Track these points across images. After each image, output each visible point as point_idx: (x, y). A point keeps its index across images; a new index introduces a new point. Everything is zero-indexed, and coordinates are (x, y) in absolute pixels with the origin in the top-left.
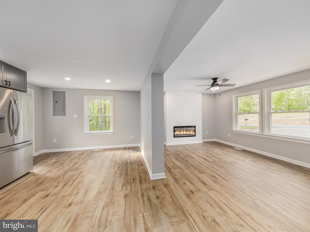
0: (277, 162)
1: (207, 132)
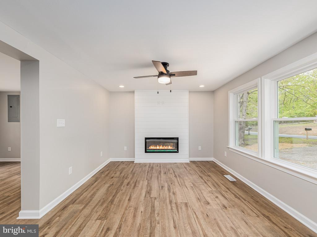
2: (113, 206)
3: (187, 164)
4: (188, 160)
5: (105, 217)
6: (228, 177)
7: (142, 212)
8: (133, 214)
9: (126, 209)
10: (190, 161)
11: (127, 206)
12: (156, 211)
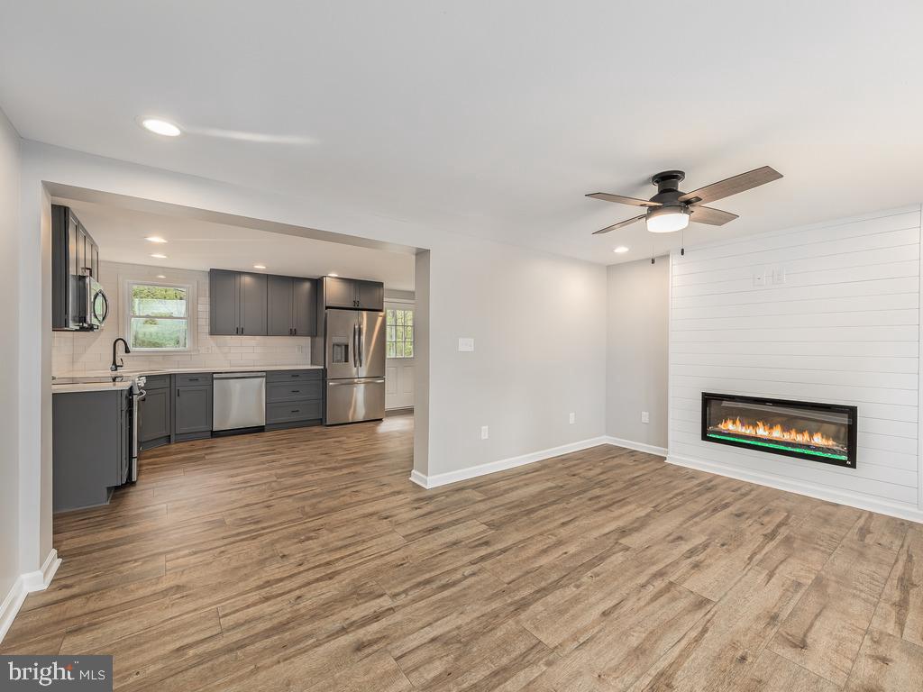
2: (525, 518)
5: (498, 527)
8: (545, 547)
9: (541, 534)
11: (549, 530)
12: (598, 568)
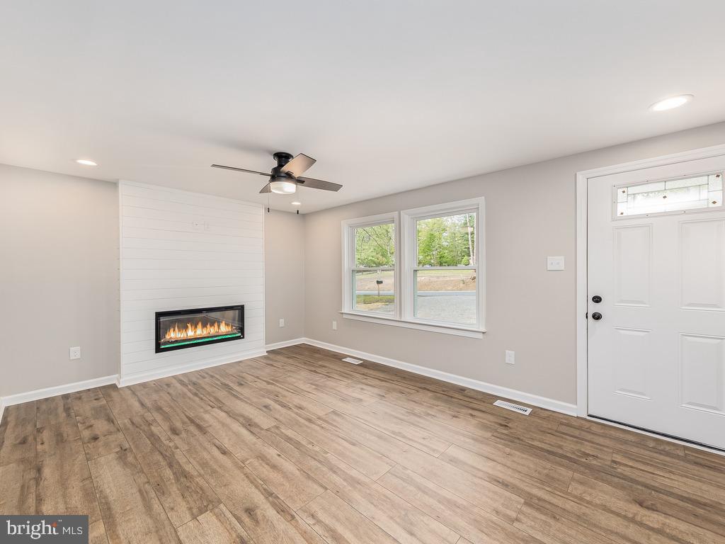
0: (428, 387)
1: (281, 320)
3: (265, 357)
4: (262, 350)
5: (210, 501)
6: (348, 360)
7: (279, 455)
8: (266, 466)
9: (241, 468)
10: (267, 352)
11: (236, 463)
12: (301, 442)
